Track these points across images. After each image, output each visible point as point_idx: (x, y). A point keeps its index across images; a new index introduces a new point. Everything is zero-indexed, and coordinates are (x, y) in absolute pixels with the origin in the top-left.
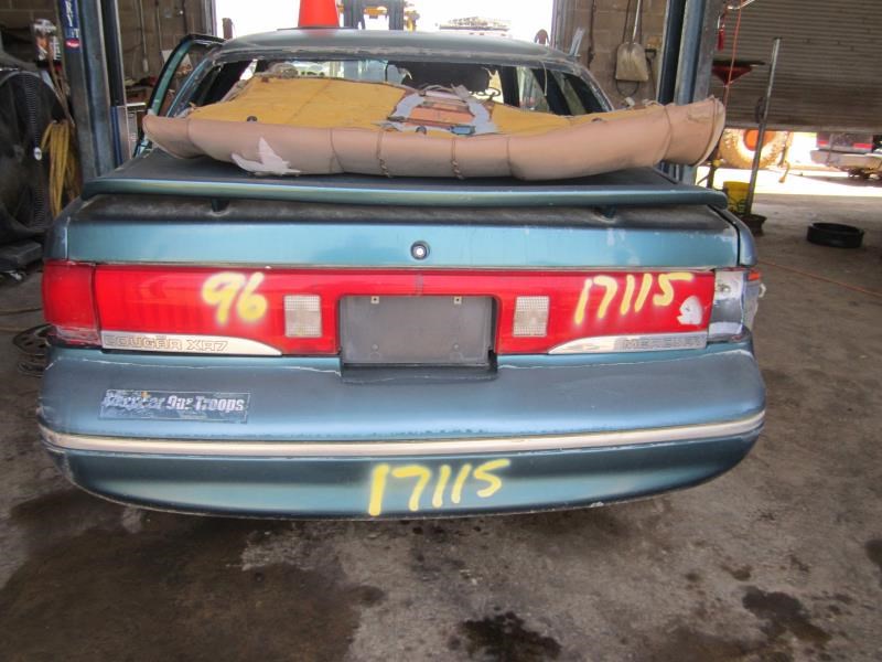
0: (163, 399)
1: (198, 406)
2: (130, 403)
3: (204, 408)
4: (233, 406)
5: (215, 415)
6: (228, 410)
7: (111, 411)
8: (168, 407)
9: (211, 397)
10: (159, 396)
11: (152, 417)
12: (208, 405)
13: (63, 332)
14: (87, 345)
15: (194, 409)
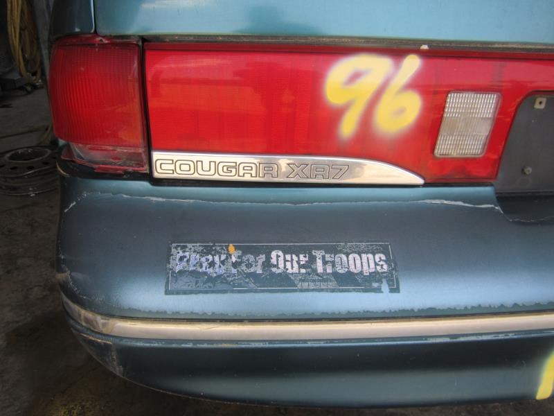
0: (262, 258)
1: (319, 266)
2: (212, 264)
3: (329, 270)
4: (372, 265)
5: (348, 281)
6: (366, 271)
7: (185, 279)
8: (274, 270)
9: (334, 250)
10: (256, 251)
11: (252, 285)
12: (334, 265)
13: (84, 153)
14: (126, 172)
15: (315, 271)
